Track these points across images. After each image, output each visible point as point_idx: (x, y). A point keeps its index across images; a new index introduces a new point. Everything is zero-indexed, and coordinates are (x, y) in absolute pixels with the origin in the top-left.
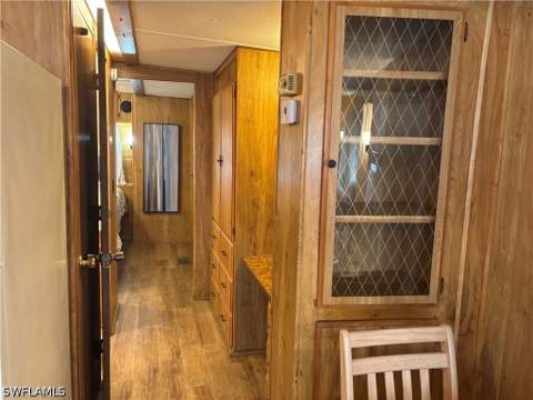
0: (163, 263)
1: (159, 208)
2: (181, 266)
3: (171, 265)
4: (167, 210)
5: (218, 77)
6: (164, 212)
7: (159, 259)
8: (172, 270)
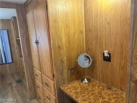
0: (11, 84)
1: (4, 62)
2: (19, 83)
3: (14, 84)
4: (7, 62)
5: (27, 5)
6: (6, 63)
7: (8, 82)
8: (15, 86)
